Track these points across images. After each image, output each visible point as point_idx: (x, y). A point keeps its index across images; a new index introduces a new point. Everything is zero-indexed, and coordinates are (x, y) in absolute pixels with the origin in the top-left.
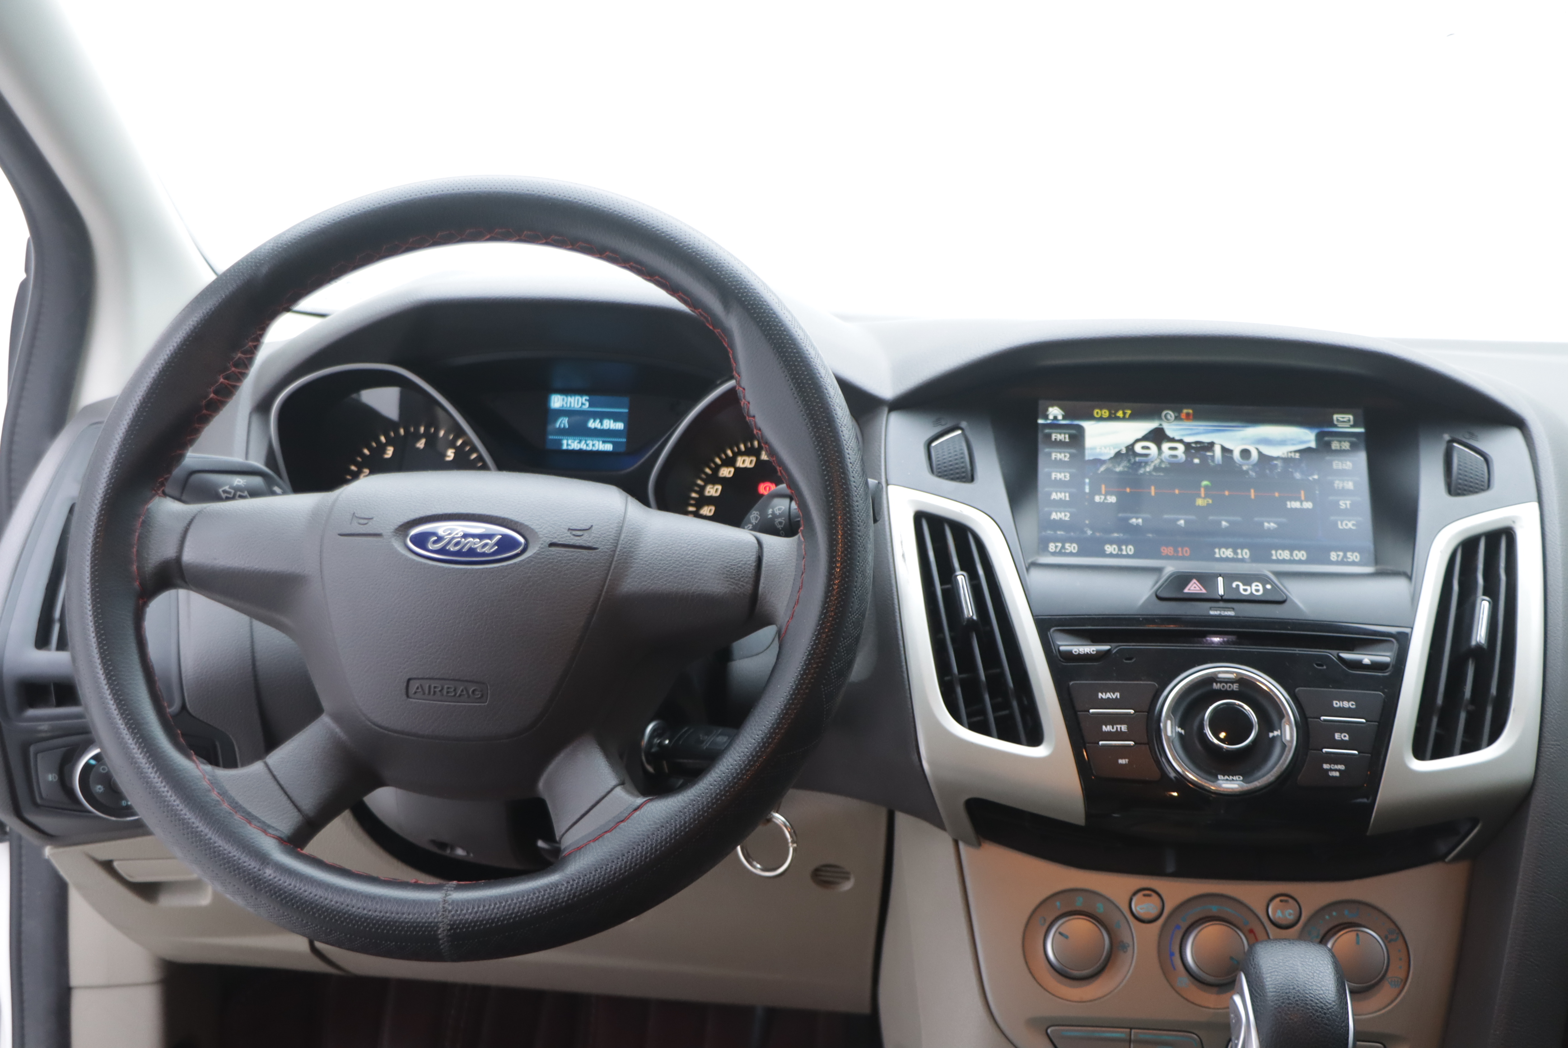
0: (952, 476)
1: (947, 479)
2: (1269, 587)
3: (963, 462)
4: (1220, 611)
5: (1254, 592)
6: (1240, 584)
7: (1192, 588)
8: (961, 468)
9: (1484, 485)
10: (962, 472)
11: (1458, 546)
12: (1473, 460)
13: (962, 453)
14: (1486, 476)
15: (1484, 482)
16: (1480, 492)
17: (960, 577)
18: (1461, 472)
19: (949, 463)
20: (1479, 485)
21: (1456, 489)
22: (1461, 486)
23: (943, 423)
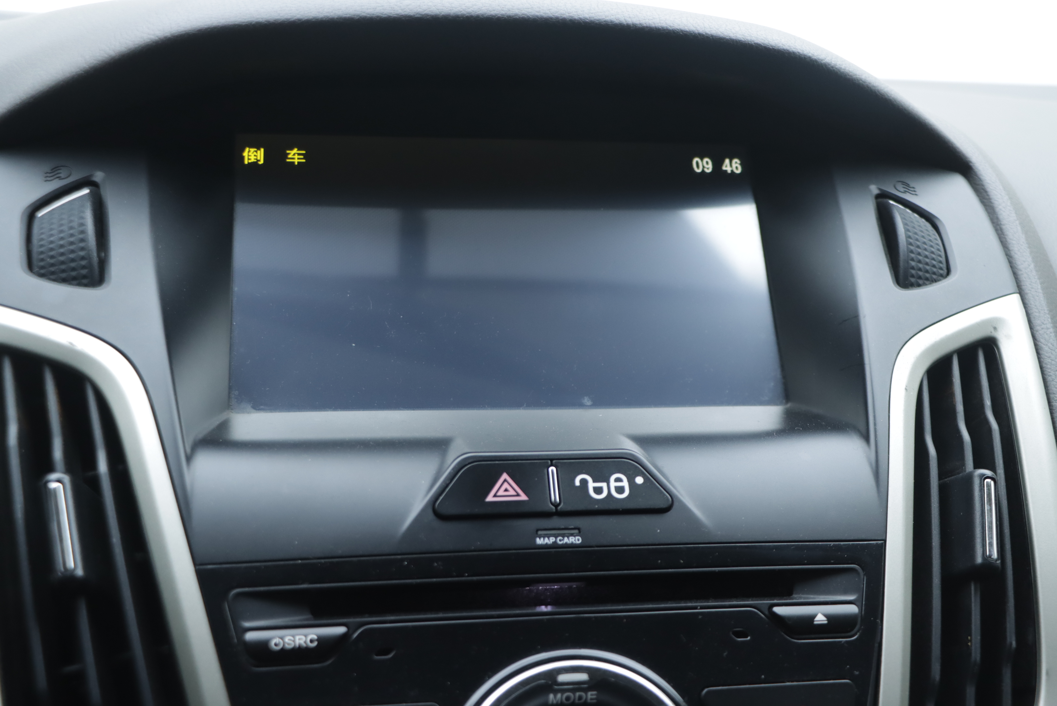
0: (64, 275)
1: (55, 280)
2: (639, 480)
3: (82, 249)
4: (556, 536)
5: (616, 495)
6: (588, 478)
7: (501, 493)
8: (83, 258)
9: (941, 269)
10: (84, 267)
11: (924, 374)
12: (921, 229)
13: (83, 232)
14: (943, 254)
15: (941, 265)
16: (939, 280)
17: (53, 485)
18: (912, 248)
19: (62, 250)
20: (935, 270)
21: (906, 278)
22: (913, 272)
23: (62, 175)
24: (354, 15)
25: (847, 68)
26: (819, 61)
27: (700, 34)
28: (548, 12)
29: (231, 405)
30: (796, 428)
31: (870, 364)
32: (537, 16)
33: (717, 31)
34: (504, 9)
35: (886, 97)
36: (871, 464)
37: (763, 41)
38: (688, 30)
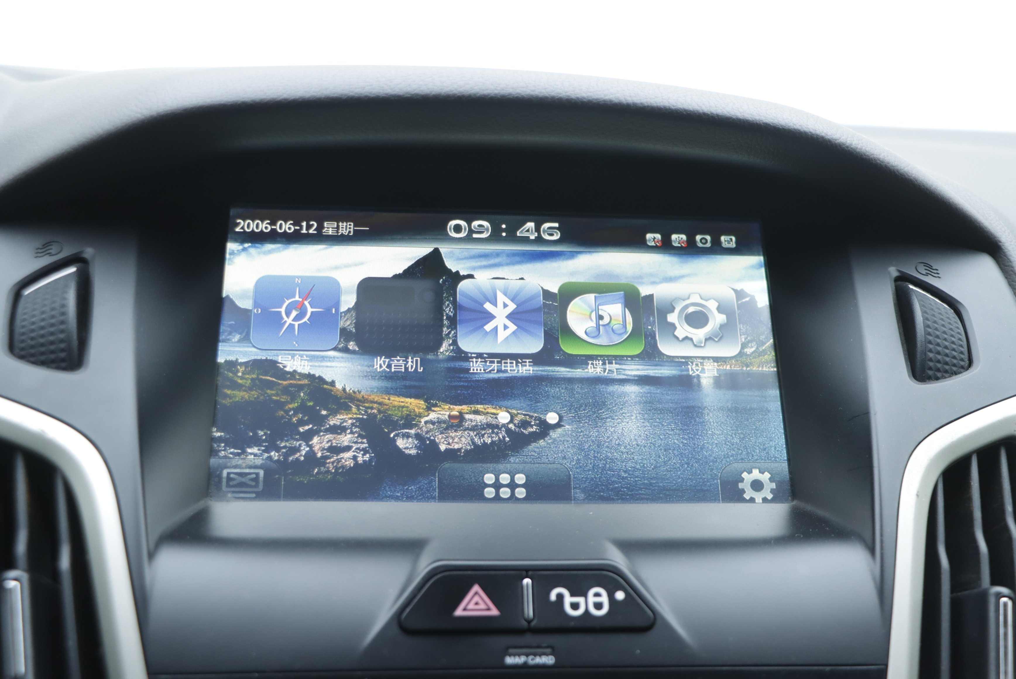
0: (43, 358)
1: (34, 363)
2: (620, 595)
3: (62, 331)
4: (527, 655)
5: (594, 611)
6: (565, 592)
7: (471, 606)
8: (62, 341)
9: (962, 360)
10: (63, 350)
11: (939, 477)
12: (942, 317)
13: (63, 314)
14: (965, 343)
15: (962, 356)
16: (961, 373)
17: (12, 584)
18: (930, 338)
19: (42, 332)
20: (955, 361)
21: (923, 370)
22: (931, 364)
23: (53, 251)
24: (342, 95)
25: (864, 148)
26: (833, 141)
27: (704, 114)
28: (544, 91)
29: (211, 493)
30: (796, 535)
31: (879, 467)
32: (532, 96)
33: (723, 110)
34: (498, 88)
35: (907, 177)
36: (874, 579)
37: (772, 121)
38: (691, 109)
